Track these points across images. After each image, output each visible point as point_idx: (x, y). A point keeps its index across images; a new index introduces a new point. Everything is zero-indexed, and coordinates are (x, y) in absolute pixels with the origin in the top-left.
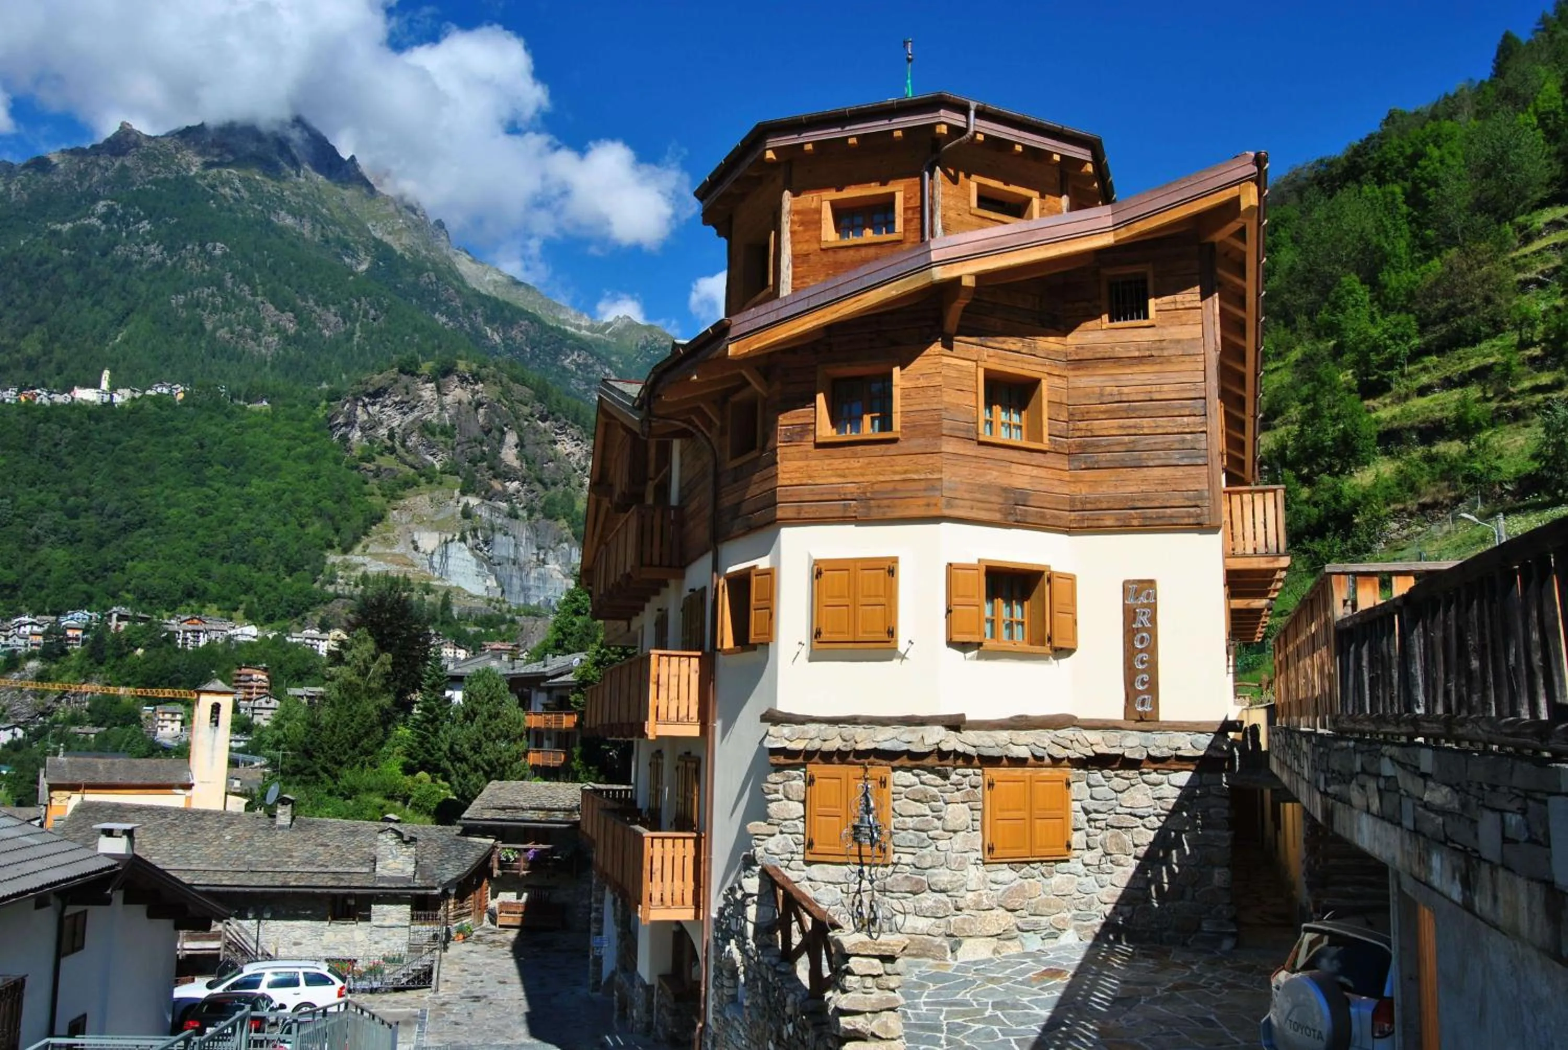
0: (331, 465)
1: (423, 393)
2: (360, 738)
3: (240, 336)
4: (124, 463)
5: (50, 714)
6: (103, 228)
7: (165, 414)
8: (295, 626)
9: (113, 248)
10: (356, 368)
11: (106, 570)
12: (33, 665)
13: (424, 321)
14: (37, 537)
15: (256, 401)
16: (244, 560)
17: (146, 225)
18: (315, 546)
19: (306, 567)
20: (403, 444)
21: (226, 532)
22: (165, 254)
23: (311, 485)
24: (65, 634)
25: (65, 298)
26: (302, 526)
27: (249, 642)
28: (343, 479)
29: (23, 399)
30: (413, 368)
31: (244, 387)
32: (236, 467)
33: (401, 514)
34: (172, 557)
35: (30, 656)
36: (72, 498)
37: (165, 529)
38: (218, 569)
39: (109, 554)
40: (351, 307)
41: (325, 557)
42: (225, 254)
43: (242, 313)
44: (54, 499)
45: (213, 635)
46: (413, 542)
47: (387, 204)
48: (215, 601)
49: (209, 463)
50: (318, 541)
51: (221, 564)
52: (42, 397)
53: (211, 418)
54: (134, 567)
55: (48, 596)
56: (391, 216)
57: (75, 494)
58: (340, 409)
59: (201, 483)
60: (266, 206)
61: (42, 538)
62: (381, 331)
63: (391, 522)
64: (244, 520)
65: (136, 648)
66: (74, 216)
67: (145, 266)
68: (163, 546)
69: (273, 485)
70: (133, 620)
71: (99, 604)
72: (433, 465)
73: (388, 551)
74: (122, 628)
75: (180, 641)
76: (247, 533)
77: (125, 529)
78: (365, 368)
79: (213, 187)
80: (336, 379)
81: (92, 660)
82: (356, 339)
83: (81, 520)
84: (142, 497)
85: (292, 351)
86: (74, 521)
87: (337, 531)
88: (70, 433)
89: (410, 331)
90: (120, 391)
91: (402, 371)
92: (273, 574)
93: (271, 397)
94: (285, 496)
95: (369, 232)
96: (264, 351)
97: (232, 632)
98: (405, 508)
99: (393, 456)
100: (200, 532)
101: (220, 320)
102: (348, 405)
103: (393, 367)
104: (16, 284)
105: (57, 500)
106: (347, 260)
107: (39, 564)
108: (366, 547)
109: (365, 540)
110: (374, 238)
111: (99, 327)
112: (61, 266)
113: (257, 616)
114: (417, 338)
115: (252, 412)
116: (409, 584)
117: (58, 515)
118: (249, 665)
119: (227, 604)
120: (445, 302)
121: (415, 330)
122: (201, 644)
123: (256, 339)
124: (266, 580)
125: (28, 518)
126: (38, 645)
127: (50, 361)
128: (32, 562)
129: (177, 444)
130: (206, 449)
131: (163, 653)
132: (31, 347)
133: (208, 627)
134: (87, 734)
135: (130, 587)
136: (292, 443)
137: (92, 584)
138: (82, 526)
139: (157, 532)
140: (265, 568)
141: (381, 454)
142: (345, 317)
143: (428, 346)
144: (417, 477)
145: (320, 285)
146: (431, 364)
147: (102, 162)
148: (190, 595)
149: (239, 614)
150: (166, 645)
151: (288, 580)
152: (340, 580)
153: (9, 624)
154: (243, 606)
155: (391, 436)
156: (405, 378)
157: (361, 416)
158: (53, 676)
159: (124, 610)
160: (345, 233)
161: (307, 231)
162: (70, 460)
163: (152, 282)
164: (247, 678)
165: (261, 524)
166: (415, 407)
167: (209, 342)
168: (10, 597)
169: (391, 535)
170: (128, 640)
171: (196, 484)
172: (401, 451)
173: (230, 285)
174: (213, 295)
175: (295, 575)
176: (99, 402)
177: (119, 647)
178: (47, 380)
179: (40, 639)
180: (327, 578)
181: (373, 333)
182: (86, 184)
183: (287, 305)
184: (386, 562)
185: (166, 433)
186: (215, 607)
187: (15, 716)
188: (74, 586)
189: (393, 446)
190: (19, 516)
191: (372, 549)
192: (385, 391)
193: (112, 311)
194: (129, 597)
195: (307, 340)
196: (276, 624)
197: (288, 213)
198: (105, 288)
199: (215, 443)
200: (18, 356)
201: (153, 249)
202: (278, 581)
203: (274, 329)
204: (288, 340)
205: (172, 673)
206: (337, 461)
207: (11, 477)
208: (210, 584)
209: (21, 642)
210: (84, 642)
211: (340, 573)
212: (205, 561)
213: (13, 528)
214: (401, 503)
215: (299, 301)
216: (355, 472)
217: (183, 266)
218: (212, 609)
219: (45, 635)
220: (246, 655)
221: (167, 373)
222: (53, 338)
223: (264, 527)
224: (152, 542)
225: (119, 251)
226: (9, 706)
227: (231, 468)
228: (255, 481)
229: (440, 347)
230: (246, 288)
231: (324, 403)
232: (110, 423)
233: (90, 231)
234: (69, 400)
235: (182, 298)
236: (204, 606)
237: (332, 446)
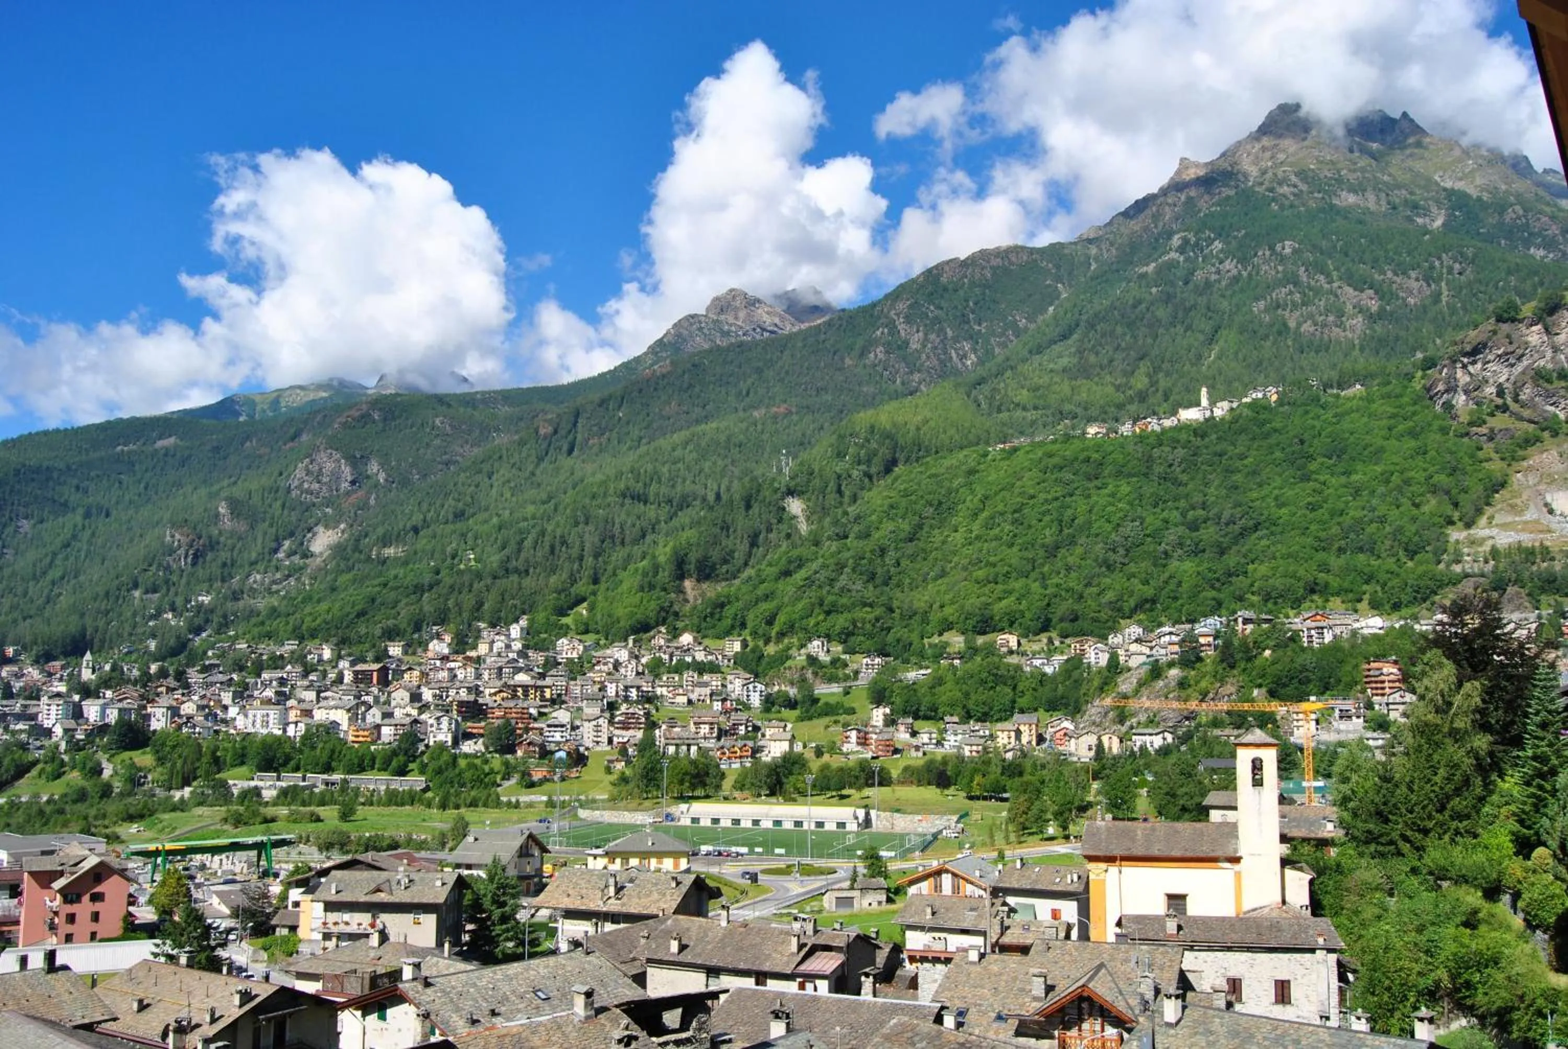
0: (1438, 437)
1: (1530, 339)
2: (1448, 798)
3: (1324, 325)
4: (1232, 472)
5: (1194, 718)
6: (1182, 259)
7: (1262, 417)
8: (1424, 612)
9: (1193, 274)
10: (1450, 329)
11: (1230, 575)
12: (1174, 672)
13: (1518, 260)
14: (1166, 553)
15: (1350, 386)
16: (1361, 549)
17: (1218, 245)
18: (1434, 525)
19: (1427, 548)
20: (1516, 399)
21: (1339, 524)
22: (1240, 266)
23: (1419, 461)
24: (1197, 641)
25: (1161, 331)
26: (1417, 506)
27: (1375, 635)
28: (1454, 449)
29: (1138, 430)
30: (1513, 313)
31: (1334, 375)
32: (1338, 456)
33: (1526, 476)
34: (1290, 556)
35: (1171, 665)
36: (1191, 513)
37: (1279, 529)
38: (1336, 562)
39: (1231, 560)
40: (1432, 267)
41: (1447, 535)
42: (1295, 251)
43: (1322, 303)
44: (1175, 516)
45: (1338, 631)
46: (1546, 505)
47: (1451, 150)
48: (1338, 594)
49: (1311, 458)
50: (1437, 520)
51: (1338, 557)
52: (1154, 425)
53: (1307, 412)
54: (1255, 570)
55: (1182, 605)
56: (1459, 160)
57: (1193, 508)
58: (1437, 376)
59: (1306, 478)
60: (1326, 192)
61: (1170, 553)
62: (1469, 284)
63: (1515, 487)
64: (1356, 509)
65: (1264, 650)
66: (1156, 256)
67: (1224, 283)
68: (1279, 546)
69: (1379, 469)
70: (1258, 622)
71: (1228, 609)
72: (1556, 416)
73: (1517, 519)
74: (1248, 632)
75: (1305, 639)
76: (1359, 521)
77: (1241, 534)
78: (1458, 327)
79: (1271, 190)
80: (1431, 345)
81: (1224, 665)
82: (1444, 299)
83: (1202, 531)
84: (1252, 501)
85: (1378, 328)
86: (1195, 534)
87: (1456, 505)
88: (1181, 452)
89: (1503, 275)
90: (1219, 405)
91: (1500, 320)
92: (1394, 560)
93: (1364, 378)
94: (1394, 478)
95: (1437, 184)
96: (1350, 336)
97: (1356, 625)
98: (1530, 469)
99: (1508, 414)
100: (1313, 527)
101: (1302, 315)
102: (1445, 370)
103: (1488, 318)
104: (1119, 330)
105: (1178, 516)
106: (1420, 221)
107: (1171, 577)
108: (1491, 518)
109: (1489, 511)
110: (1445, 189)
111: (1193, 350)
112: (1152, 304)
113: (1383, 605)
114: (1513, 281)
115: (1348, 399)
116: (1548, 553)
117: (1181, 530)
118: (1379, 658)
119: (1351, 596)
120: (1539, 234)
121: (1509, 272)
122: (1326, 641)
123: (1340, 325)
124: (1386, 567)
125: (1156, 536)
126: (1176, 653)
127: (1157, 390)
128: (1167, 575)
129: (1278, 445)
130: (1306, 444)
131: (1289, 653)
132: (1140, 382)
133: (1331, 622)
134: (1228, 736)
135: (1254, 589)
136: (1392, 421)
137: (1219, 590)
138: (1204, 537)
139: (1272, 533)
140: (1384, 555)
141: (1492, 415)
142: (1428, 279)
143: (1528, 286)
144: (1538, 433)
145: (1395, 253)
146: (1534, 304)
147: (1170, 201)
148: (1313, 591)
149: (1363, 606)
150: (1292, 645)
151: (1410, 564)
152: (1467, 558)
153: (1152, 635)
154: (1366, 597)
155: (1500, 393)
156: (1505, 327)
157: (1462, 378)
158: (1192, 682)
159: (1249, 614)
160: (1411, 193)
161: (1371, 204)
162: (1184, 478)
163: (1231, 296)
164: (1377, 673)
165: (1373, 510)
166: (1523, 355)
167: (1294, 340)
168: (1152, 610)
169: (1518, 501)
170: (1255, 643)
171: (1302, 480)
172: (1513, 406)
173: (1305, 279)
174: (1291, 293)
175: (1417, 557)
176: (1202, 419)
177: (1247, 650)
178: (1156, 408)
179: (1176, 648)
180: (1452, 557)
181: (1461, 288)
182: (1161, 224)
183: (1365, 283)
184: (1517, 531)
185: (1266, 436)
186: (1338, 600)
187: (1164, 720)
188: (1201, 595)
189: (1505, 404)
190: (1148, 536)
191: (1498, 519)
192: (1485, 346)
193: (1202, 332)
194: (1255, 598)
195: (1392, 314)
196: (1404, 612)
197: (1349, 191)
198: (1192, 313)
199: (1314, 437)
200: (1131, 392)
201: (1229, 265)
202: (1400, 567)
203: (1357, 310)
204: (1372, 318)
205: (1301, 672)
206: (1444, 431)
207: (1137, 502)
208: (1330, 578)
209: (1163, 651)
210: (1216, 647)
211: (1466, 550)
212: (1321, 555)
213: (1145, 548)
214: (1525, 464)
215: (1376, 276)
216: (1466, 440)
217: (1258, 273)
218: (1336, 602)
219: (1181, 643)
220: (1374, 648)
221: (1261, 379)
222: (1157, 369)
223: (1376, 513)
224: (1268, 543)
225: (1199, 275)
226: (1159, 712)
227: (1335, 458)
228: (1359, 466)
229: (1542, 284)
230: (1322, 278)
231: (1420, 373)
232: (1214, 437)
233: (1172, 264)
234: (1176, 422)
235: (1262, 304)
236: (1327, 601)
237: (1436, 417)
